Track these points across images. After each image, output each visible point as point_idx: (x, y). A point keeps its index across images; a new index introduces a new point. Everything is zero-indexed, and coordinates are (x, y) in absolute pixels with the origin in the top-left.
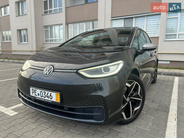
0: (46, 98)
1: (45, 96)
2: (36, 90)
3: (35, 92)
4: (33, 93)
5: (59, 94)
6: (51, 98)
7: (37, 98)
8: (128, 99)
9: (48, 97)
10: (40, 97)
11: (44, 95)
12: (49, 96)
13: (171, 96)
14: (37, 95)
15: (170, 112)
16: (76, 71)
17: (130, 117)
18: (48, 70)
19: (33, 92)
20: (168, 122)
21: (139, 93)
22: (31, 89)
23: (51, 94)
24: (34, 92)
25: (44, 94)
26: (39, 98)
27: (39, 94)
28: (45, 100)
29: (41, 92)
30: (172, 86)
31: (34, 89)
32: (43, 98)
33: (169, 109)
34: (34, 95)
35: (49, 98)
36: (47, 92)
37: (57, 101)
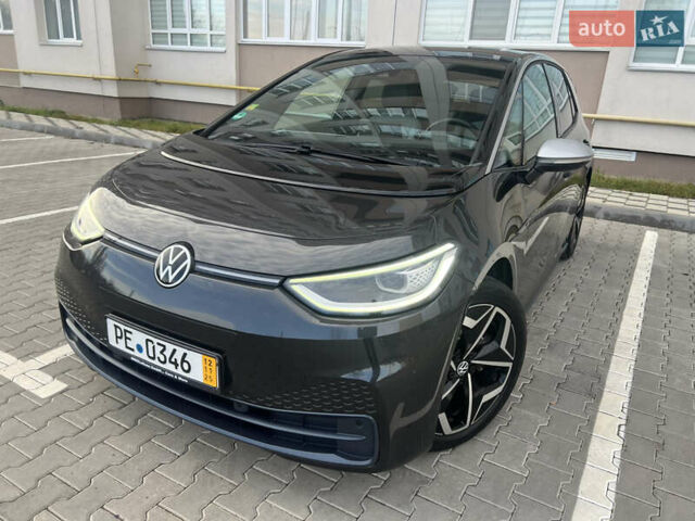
0: (169, 367)
1: (162, 359)
2: (131, 333)
3: (126, 338)
4: (117, 337)
5: (214, 362)
6: (186, 367)
7: (133, 358)
8: (462, 368)
9: (176, 364)
10: (143, 356)
11: (158, 354)
12: (179, 362)
13: (618, 321)
14: (133, 350)
15: (607, 397)
16: (277, 281)
17: (465, 423)
18: (171, 262)
19: (119, 335)
20: (593, 439)
21: (503, 346)
22: (111, 323)
23: (185, 355)
24: (121, 338)
25: (162, 352)
26: (141, 360)
27: (139, 348)
28: (164, 370)
29: (149, 343)
30: (629, 274)
31: (123, 327)
32: (156, 362)
33: (603, 385)
34: (121, 346)
35: (179, 367)
36: (170, 347)
37: (208, 383)
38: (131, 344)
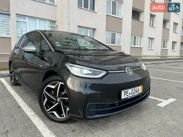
0: (136, 93)
2: (128, 91)
4: (124, 95)
5: (142, 86)
7: (128, 98)
10: (131, 95)
12: (138, 91)
14: (128, 95)
22: (123, 92)
23: (139, 88)
24: (126, 94)
25: (135, 91)
26: (130, 97)
27: (130, 94)
28: (135, 95)
29: (132, 91)
31: (126, 91)
32: (134, 94)
34: (126, 97)
36: (136, 88)
37: (141, 92)
38: (128, 94)
